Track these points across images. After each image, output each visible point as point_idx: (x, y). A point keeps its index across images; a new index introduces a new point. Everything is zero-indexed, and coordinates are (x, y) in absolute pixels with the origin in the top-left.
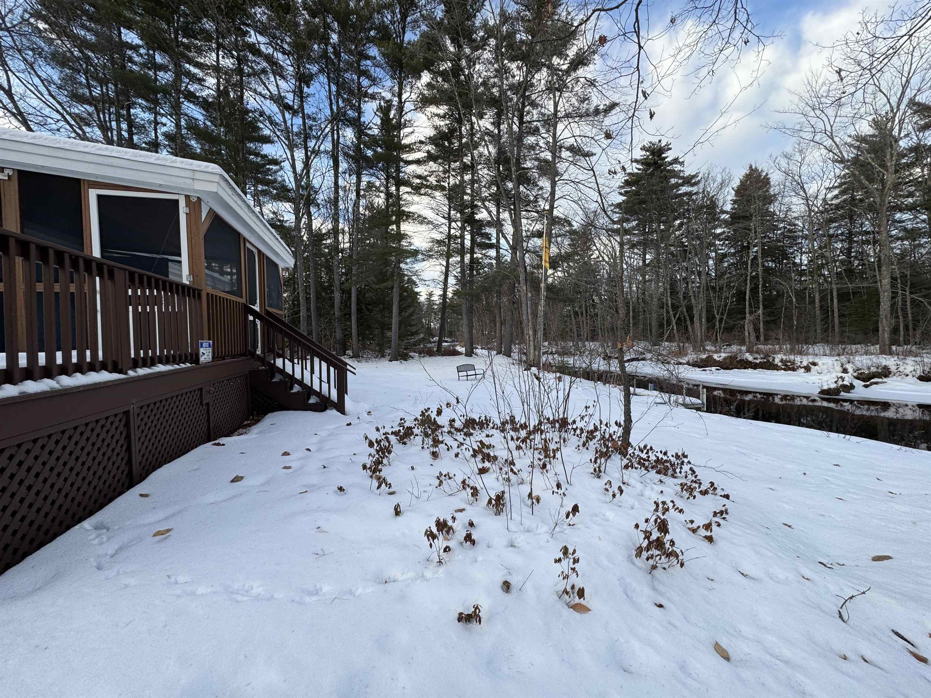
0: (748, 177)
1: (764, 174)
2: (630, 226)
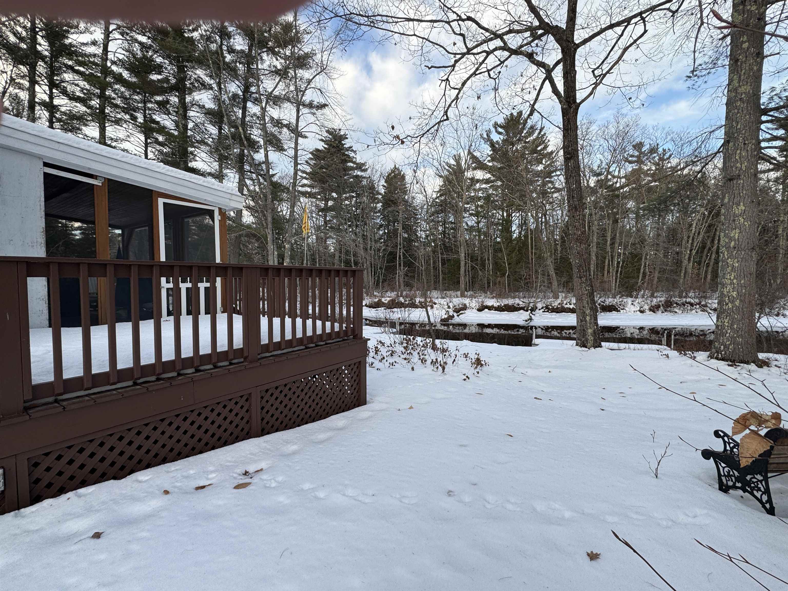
0: (393, 171)
1: (402, 173)
2: (314, 191)
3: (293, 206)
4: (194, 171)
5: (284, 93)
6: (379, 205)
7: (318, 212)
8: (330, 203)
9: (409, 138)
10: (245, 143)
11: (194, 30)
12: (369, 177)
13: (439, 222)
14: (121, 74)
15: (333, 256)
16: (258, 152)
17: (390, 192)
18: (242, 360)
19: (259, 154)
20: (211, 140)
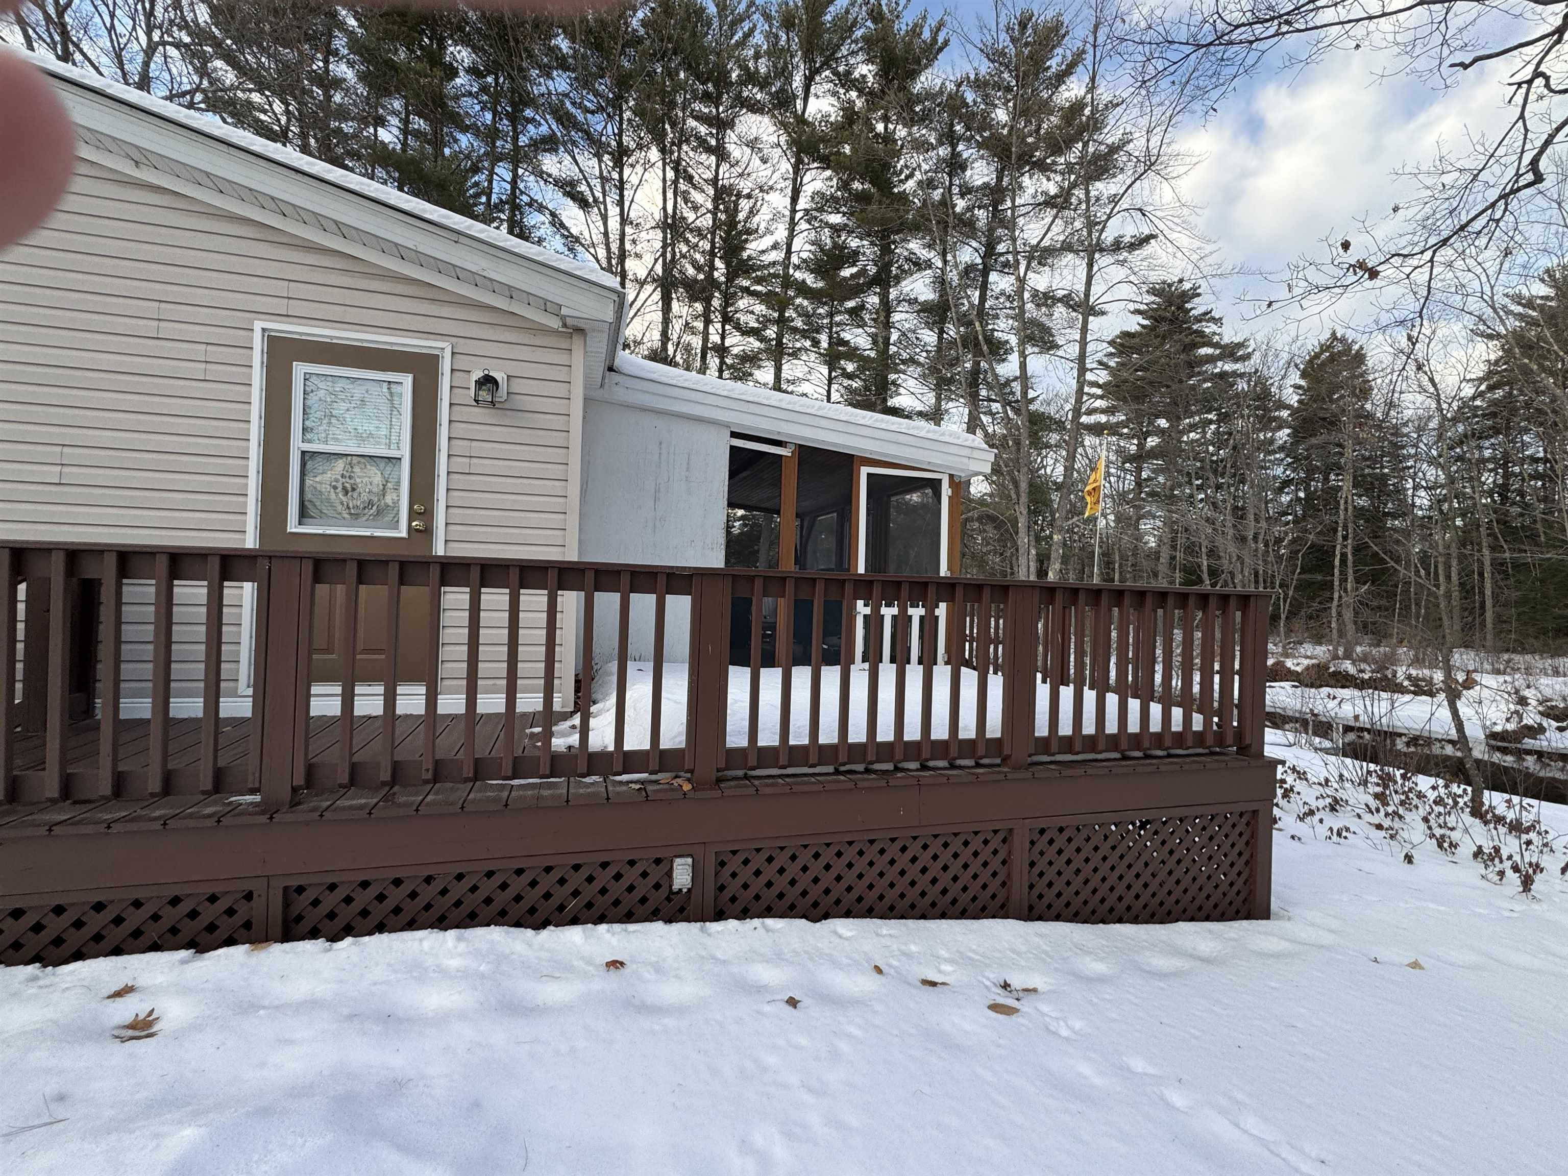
2: (1113, 420)
3: (1071, 458)
4: (895, 412)
5: (1062, 238)
6: (1283, 435)
7: (1123, 463)
8: (1152, 442)
9: (1396, 261)
10: (985, 348)
11: (908, 178)
12: (1256, 371)
13: (1484, 461)
14: (804, 281)
15: (1155, 555)
16: (1004, 360)
17: (1313, 399)
18: (998, 761)
19: (1006, 364)
20: (924, 354)
